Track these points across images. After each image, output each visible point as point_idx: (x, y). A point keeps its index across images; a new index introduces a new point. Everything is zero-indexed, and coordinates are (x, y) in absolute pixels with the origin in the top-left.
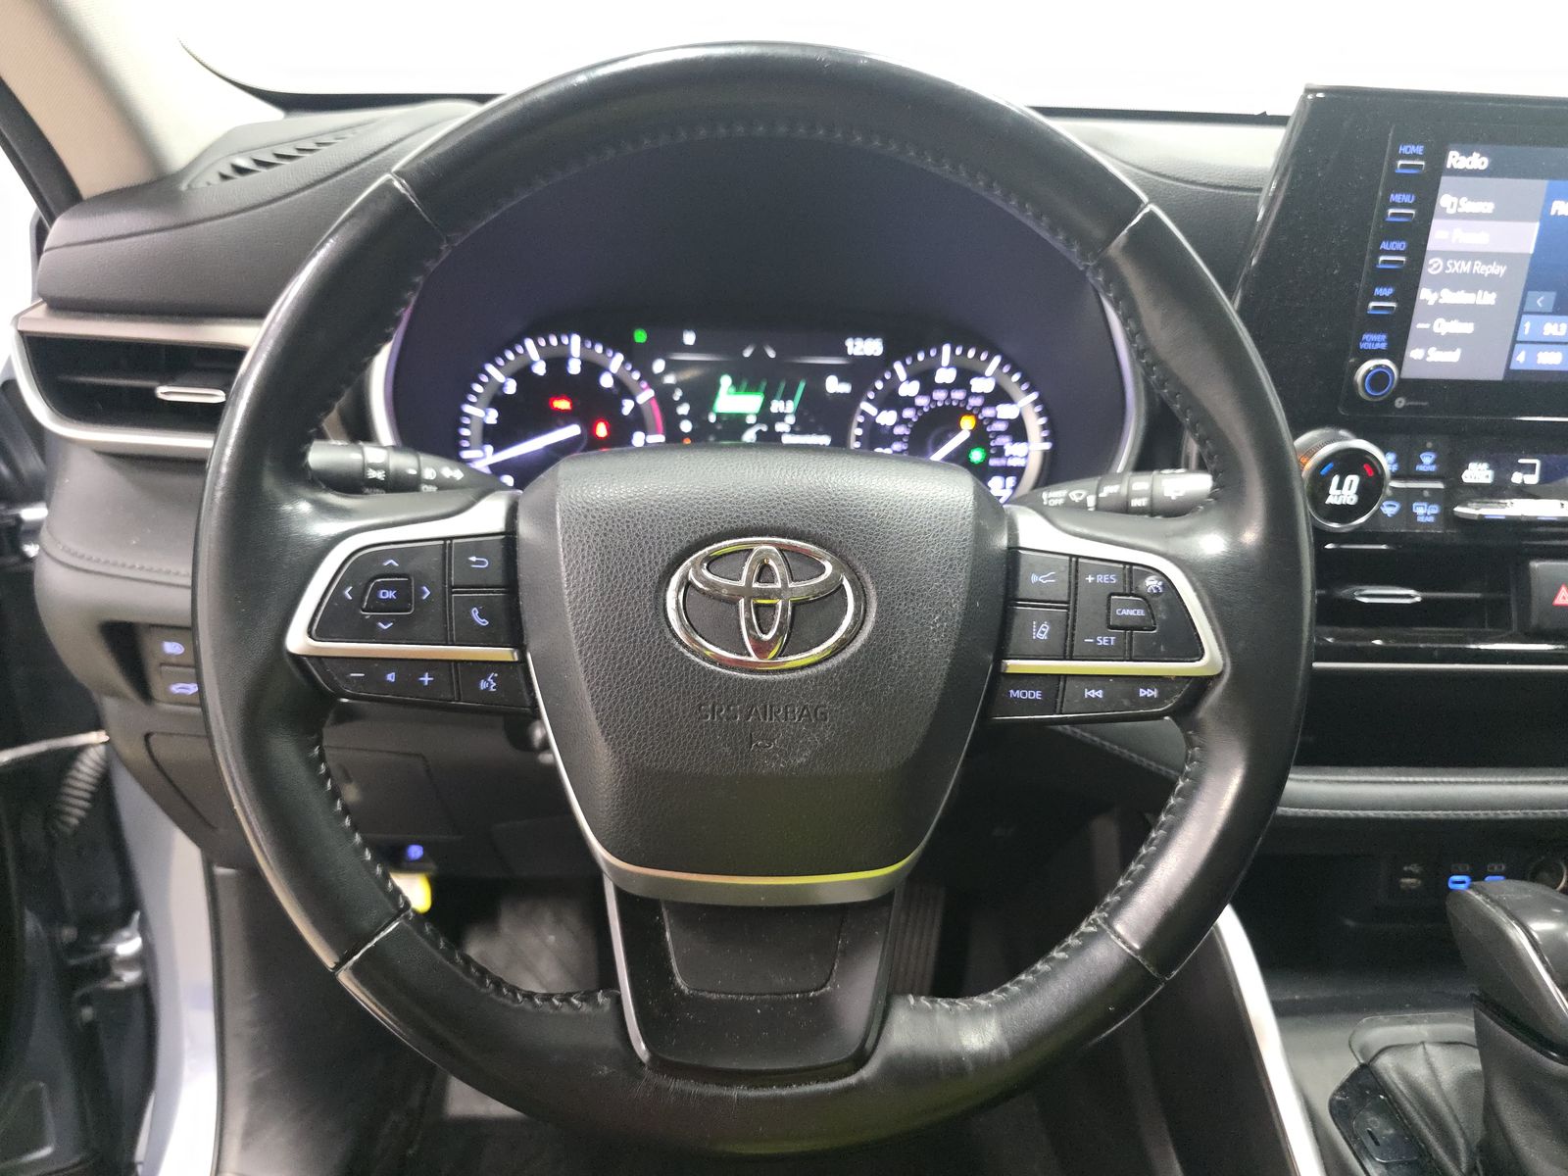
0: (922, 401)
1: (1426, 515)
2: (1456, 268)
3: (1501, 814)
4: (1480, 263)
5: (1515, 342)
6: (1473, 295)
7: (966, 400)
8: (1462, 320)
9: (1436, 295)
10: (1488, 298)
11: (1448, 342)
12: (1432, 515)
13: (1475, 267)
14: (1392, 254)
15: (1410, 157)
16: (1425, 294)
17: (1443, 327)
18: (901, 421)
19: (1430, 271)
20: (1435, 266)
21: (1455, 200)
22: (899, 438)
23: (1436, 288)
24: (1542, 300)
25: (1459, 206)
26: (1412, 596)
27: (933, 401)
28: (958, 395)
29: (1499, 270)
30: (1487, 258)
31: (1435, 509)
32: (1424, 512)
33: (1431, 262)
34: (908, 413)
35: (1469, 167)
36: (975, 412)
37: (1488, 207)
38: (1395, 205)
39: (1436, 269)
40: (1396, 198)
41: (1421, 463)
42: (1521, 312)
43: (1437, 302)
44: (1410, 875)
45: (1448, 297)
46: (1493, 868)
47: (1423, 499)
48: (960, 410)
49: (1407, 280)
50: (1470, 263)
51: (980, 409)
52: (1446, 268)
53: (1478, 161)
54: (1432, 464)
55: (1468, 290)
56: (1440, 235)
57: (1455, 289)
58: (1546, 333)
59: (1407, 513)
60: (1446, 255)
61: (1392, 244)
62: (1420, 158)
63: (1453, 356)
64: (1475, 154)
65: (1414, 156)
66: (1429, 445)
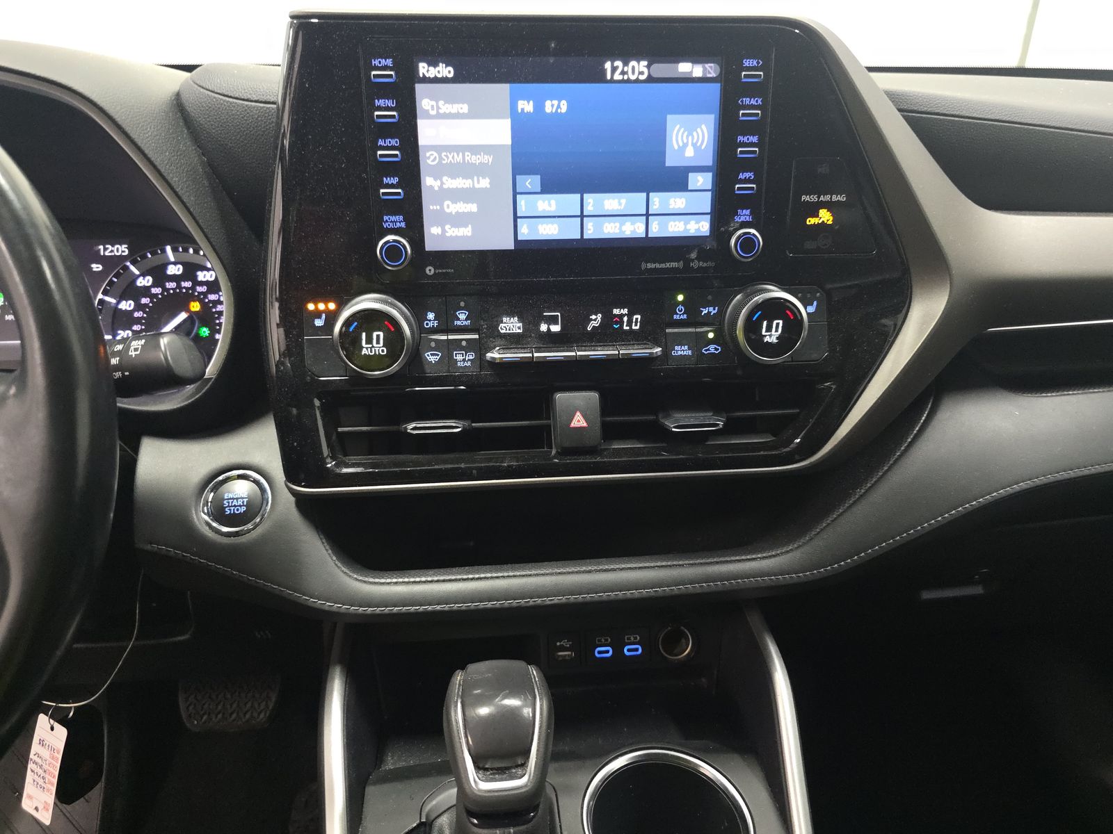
0: (155, 291)
1: (464, 360)
2: (450, 158)
3: (547, 601)
4: (469, 154)
5: (516, 217)
6: (470, 181)
7: (193, 288)
8: (466, 201)
9: (438, 183)
10: (484, 183)
11: (459, 220)
12: (469, 360)
13: (467, 158)
14: (388, 151)
15: (383, 70)
16: (428, 181)
17: (452, 208)
18: (139, 307)
19: (429, 162)
20: (432, 158)
21: (434, 103)
22: (138, 321)
23: (437, 177)
24: (531, 182)
25: (438, 108)
26: (455, 426)
27: (165, 289)
28: (188, 284)
29: (487, 159)
30: (475, 149)
31: (471, 356)
32: (463, 359)
33: (428, 154)
34: (144, 301)
35: (439, 76)
36: (201, 298)
37: (465, 108)
38: (380, 108)
39: (433, 161)
40: (380, 103)
41: (458, 319)
42: (515, 194)
43: (441, 187)
44: (563, 649)
45: (450, 183)
46: (629, 639)
47: (462, 348)
48: (189, 296)
49: (409, 170)
50: (461, 154)
51: (205, 294)
52: (441, 158)
53: (445, 71)
54: (466, 320)
55: (465, 177)
56: (427, 132)
57: (453, 177)
58: (540, 209)
59: (448, 359)
60: (439, 149)
61: (388, 141)
62: (391, 69)
63: (466, 231)
64: (441, 64)
65: (385, 68)
66: (462, 304)
